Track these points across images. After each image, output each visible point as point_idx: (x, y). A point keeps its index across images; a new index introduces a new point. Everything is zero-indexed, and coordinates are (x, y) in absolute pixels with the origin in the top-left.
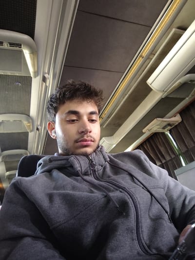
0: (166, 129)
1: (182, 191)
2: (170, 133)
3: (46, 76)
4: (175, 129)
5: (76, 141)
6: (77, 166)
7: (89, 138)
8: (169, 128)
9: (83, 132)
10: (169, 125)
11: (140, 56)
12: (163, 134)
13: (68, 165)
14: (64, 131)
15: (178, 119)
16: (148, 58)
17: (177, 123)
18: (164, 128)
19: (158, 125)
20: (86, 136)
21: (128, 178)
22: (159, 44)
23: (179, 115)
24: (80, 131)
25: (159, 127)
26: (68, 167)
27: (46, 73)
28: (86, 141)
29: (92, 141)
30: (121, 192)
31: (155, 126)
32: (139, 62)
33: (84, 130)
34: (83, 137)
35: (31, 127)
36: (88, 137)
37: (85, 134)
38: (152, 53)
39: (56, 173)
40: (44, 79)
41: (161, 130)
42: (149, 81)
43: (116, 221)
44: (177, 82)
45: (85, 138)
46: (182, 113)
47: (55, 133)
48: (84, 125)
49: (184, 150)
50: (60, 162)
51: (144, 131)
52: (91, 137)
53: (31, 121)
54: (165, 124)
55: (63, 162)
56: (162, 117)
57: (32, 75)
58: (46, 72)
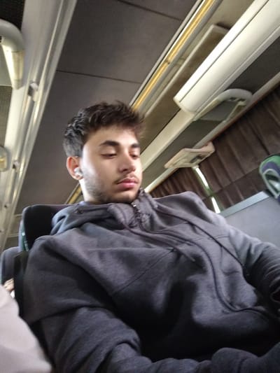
0: (194, 163)
2: (200, 168)
3: (34, 85)
4: (205, 163)
5: (117, 182)
7: (133, 178)
8: (199, 161)
9: (125, 170)
10: (199, 157)
11: (166, 61)
12: (190, 169)
13: (107, 216)
14: (99, 169)
15: (210, 149)
16: (176, 64)
17: (209, 155)
18: (192, 161)
19: (185, 158)
20: (129, 175)
21: (188, 227)
22: (192, 44)
23: (211, 144)
24: (121, 169)
25: (184, 160)
26: (107, 218)
27: (33, 82)
29: (135, 182)
30: (189, 245)
31: (181, 159)
32: (163, 69)
34: (125, 176)
35: (6, 164)
37: (129, 173)
38: (181, 57)
39: (91, 227)
40: (31, 92)
41: (188, 165)
42: (178, 98)
44: (215, 99)
45: (129, 178)
46: (216, 141)
47: (81, 171)
49: (217, 189)
50: (94, 213)
51: (166, 166)
52: (135, 177)
53: (5, 154)
54: (193, 156)
55: (100, 213)
56: (191, 147)
57: (14, 84)
58: (34, 80)
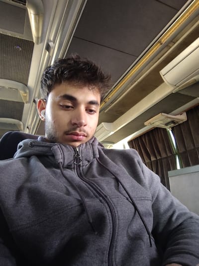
0: (169, 126)
1: (172, 204)
2: (172, 131)
3: (51, 44)
4: (178, 128)
5: (66, 133)
6: (60, 158)
7: (82, 132)
8: (172, 125)
9: (76, 124)
10: (173, 122)
11: (159, 42)
12: (165, 130)
15: (183, 117)
16: (167, 46)
17: (181, 122)
18: (167, 124)
19: (161, 120)
20: (78, 129)
21: (113, 182)
22: (183, 31)
23: (185, 114)
25: (162, 122)
27: (51, 41)
28: (77, 135)
29: (84, 136)
30: (101, 201)
31: (158, 121)
32: (156, 48)
33: (77, 122)
36: (80, 131)
37: (78, 127)
38: (173, 40)
40: (48, 48)
41: (163, 126)
42: (162, 72)
43: (87, 237)
44: (192, 79)
45: (78, 131)
46: (189, 112)
48: (79, 117)
49: (182, 150)
50: (41, 149)
51: (146, 123)
52: (84, 131)
53: (28, 91)
54: (169, 120)
55: (45, 149)
56: (168, 113)
57: (35, 40)
58: (52, 39)
